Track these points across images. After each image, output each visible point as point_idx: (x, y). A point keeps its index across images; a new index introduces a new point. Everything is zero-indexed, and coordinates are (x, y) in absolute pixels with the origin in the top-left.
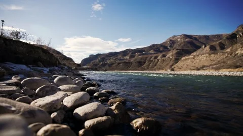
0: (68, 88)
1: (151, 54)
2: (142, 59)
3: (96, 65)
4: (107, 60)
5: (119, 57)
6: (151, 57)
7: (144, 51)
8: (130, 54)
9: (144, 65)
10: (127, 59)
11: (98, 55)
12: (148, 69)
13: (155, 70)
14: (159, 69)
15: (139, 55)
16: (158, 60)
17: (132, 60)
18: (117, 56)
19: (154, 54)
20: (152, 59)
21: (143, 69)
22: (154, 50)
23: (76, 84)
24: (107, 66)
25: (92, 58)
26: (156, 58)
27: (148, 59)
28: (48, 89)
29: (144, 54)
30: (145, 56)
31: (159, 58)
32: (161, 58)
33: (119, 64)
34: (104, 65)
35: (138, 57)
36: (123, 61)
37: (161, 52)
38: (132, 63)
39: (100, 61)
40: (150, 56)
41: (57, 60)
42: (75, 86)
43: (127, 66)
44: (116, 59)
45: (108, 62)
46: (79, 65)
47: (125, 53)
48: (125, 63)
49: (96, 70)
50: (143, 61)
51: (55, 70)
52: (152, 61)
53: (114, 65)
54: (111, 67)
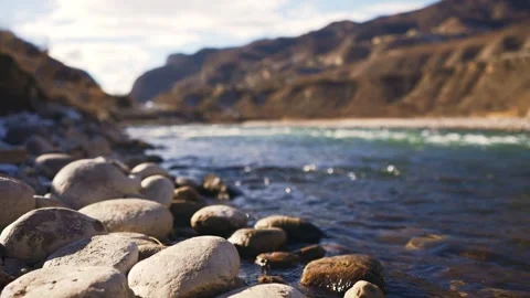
0: (120, 215)
1: (445, 38)
2: (401, 63)
3: (197, 98)
4: (243, 73)
5: (298, 58)
6: (447, 55)
7: (414, 25)
8: (348, 43)
9: (416, 93)
10: (333, 67)
11: (206, 54)
12: (429, 109)
13: (466, 113)
14: (487, 108)
15: (392, 46)
16: (482, 66)
17: (358, 70)
18: (288, 56)
19: (463, 36)
20: (449, 63)
21: (410, 111)
22: (465, 21)
23: (145, 194)
24: (245, 101)
25: (179, 67)
26: (470, 54)
27: (432, 63)
28: (51, 226)
29: (411, 42)
30: (418, 50)
31: (486, 54)
32: (497, 53)
33: (298, 90)
34: (232, 97)
35: (382, 55)
36: (316, 77)
37: (496, 26)
38: (354, 85)
39: (212, 82)
40: (442, 47)
41: (31, 80)
42: (149, 204)
43: (335, 97)
44: (283, 69)
45: (251, 81)
46: (123, 101)
47: (323, 40)
48: (327, 85)
49: (198, 118)
50: (406, 72)
51: (35, 130)
52: (450, 72)
53: (277, 97)
54: (261, 105)
